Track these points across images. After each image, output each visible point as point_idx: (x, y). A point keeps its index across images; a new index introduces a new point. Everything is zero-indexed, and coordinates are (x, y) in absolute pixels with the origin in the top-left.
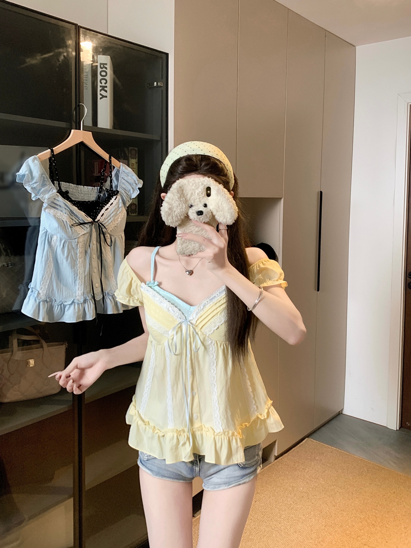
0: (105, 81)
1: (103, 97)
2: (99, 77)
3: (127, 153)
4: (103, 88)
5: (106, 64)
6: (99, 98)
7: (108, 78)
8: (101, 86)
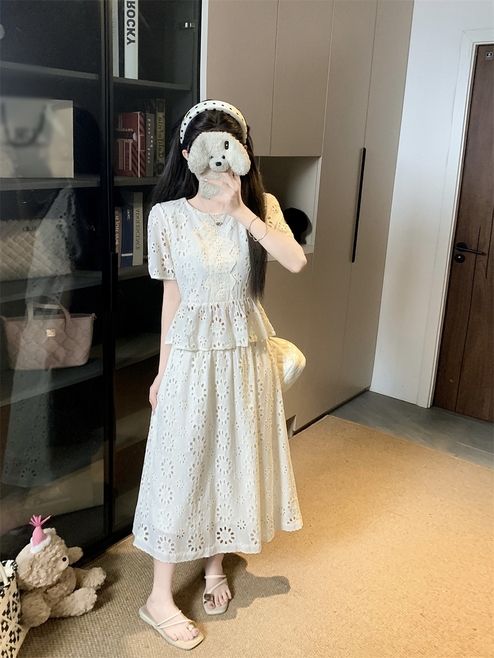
0: (133, 23)
1: (131, 41)
2: (126, 18)
3: (154, 106)
4: (131, 31)
5: (134, 3)
6: (126, 43)
7: (136, 19)
8: (128, 29)
